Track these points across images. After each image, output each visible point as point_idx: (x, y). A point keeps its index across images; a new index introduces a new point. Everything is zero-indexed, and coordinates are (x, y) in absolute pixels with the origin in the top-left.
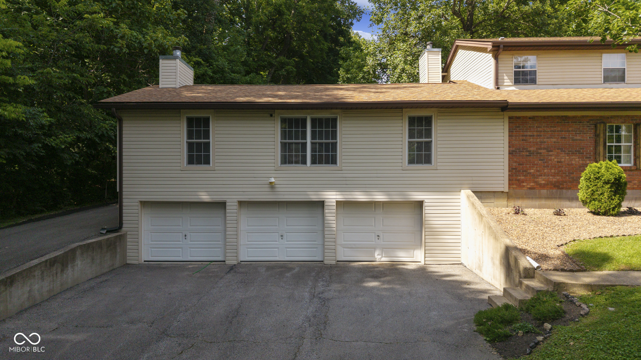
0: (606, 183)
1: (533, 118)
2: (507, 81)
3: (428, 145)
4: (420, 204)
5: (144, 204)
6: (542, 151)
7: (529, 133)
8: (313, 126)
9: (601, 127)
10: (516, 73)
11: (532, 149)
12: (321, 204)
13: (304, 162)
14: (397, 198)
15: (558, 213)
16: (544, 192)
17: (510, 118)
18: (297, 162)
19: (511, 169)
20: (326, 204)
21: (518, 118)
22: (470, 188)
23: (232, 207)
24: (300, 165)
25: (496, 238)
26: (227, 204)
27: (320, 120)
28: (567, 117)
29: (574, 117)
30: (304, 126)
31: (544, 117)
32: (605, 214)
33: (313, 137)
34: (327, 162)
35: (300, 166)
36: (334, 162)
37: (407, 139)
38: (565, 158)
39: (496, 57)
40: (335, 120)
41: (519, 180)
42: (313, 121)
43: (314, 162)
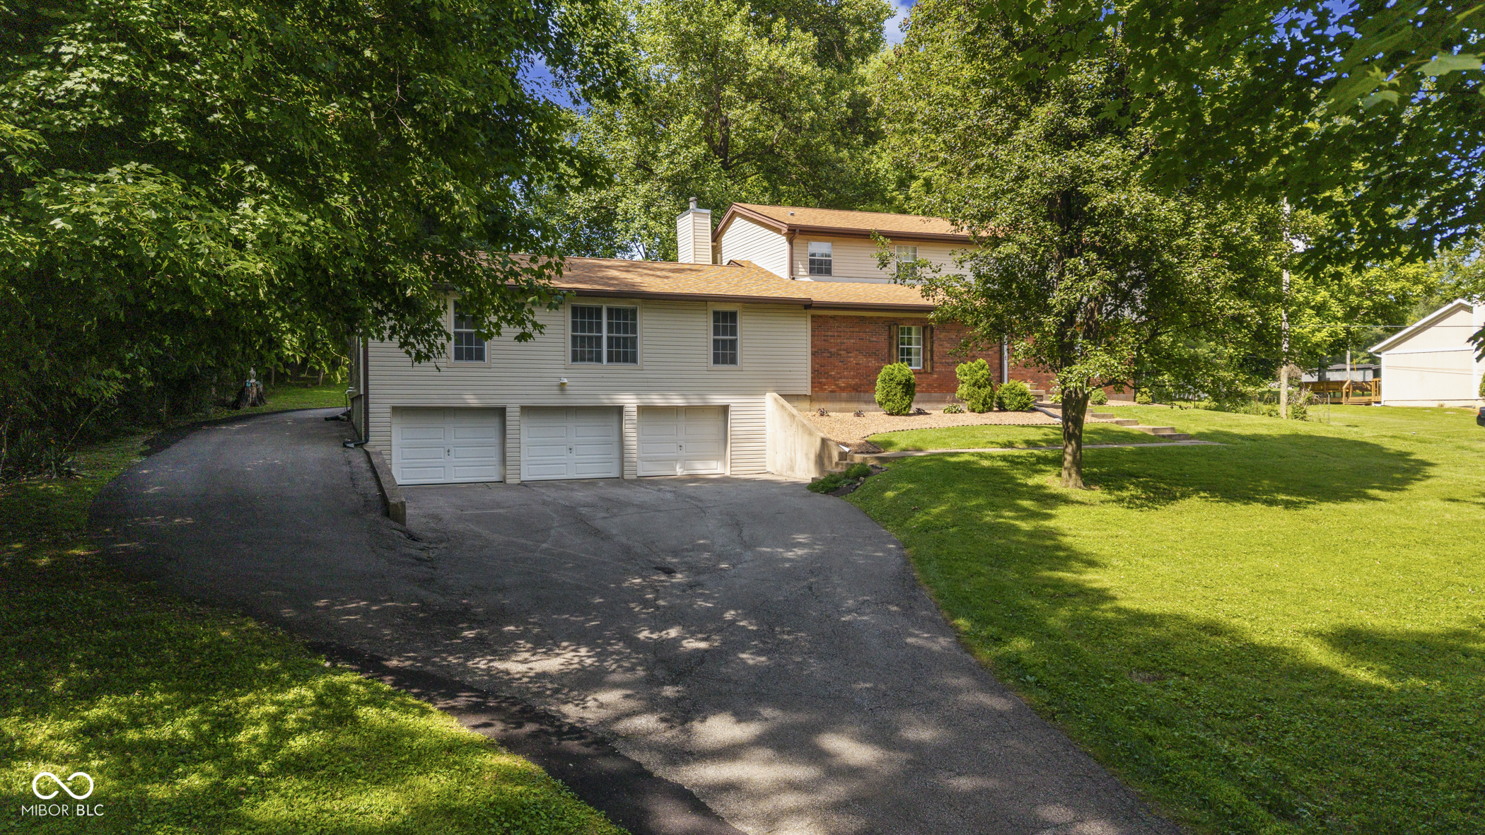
0: (899, 384)
1: (833, 317)
2: (802, 270)
3: (733, 344)
4: (725, 409)
5: (398, 411)
6: (842, 352)
7: (830, 333)
8: (610, 317)
9: (894, 329)
10: (812, 262)
11: (833, 350)
12: (619, 410)
13: (599, 360)
14: (696, 401)
15: (858, 414)
16: (844, 395)
17: (813, 317)
18: (591, 360)
19: (814, 371)
20: (625, 409)
21: (820, 316)
22: (775, 391)
23: (513, 415)
24: (594, 363)
25: (810, 434)
26: (508, 410)
27: (618, 310)
28: (863, 318)
29: (871, 318)
30: (599, 316)
31: (844, 317)
32: (898, 414)
33: (610, 330)
34: (626, 360)
35: (594, 365)
36: (634, 360)
37: (712, 337)
38: (863, 360)
39: (791, 242)
40: (634, 312)
41: (820, 383)
42: (610, 311)
43: (610, 360)
